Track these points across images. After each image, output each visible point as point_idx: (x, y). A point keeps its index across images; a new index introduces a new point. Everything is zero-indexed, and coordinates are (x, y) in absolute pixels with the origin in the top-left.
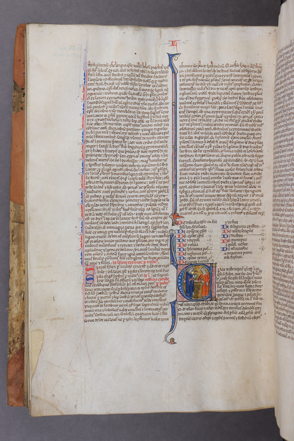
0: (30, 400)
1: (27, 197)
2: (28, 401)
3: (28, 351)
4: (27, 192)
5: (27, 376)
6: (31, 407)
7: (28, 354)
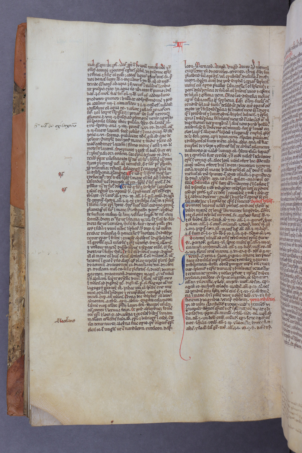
0: (30, 409)
1: (27, 201)
2: (29, 410)
3: (28, 359)
4: (27, 195)
5: (27, 385)
6: (31, 417)
7: (28, 362)
